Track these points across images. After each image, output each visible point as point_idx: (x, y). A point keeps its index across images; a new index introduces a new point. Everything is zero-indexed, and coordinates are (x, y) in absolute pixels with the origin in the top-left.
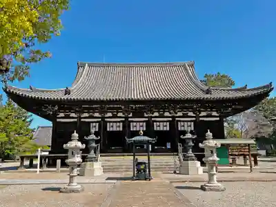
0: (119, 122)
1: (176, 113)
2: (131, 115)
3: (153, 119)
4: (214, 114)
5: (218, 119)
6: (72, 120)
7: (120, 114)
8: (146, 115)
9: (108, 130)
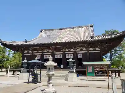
2: (55, 51)
4: (97, 49)
7: (50, 51)
8: (62, 51)
9: (45, 58)
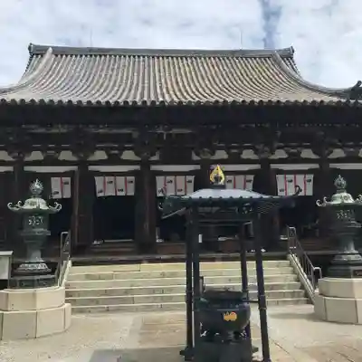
1: (273, 152)
8: (195, 158)
9: (100, 193)
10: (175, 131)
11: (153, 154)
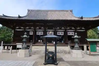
0: (42, 31)
1: (67, 28)
2: (47, 28)
3: (57, 30)
4: (83, 28)
5: (85, 30)
6: (22, 30)
8: (54, 28)
9: (37, 34)
10: (50, 24)
11: (46, 28)
